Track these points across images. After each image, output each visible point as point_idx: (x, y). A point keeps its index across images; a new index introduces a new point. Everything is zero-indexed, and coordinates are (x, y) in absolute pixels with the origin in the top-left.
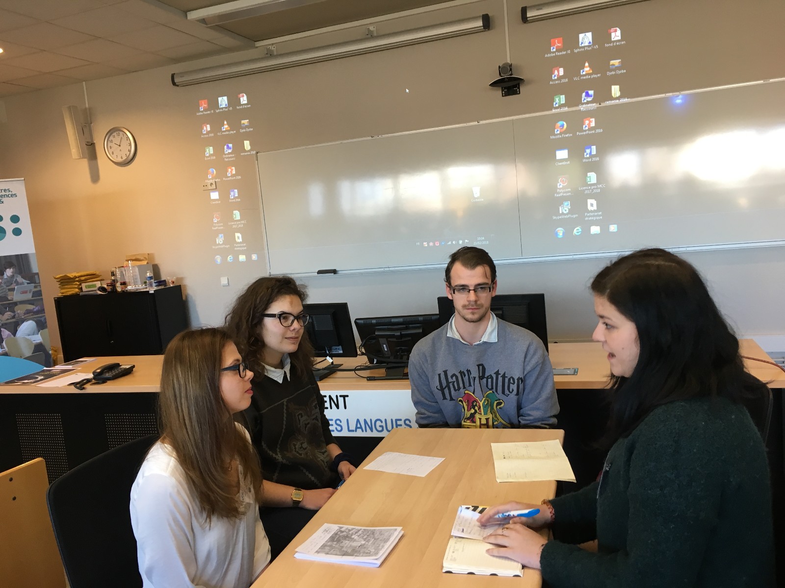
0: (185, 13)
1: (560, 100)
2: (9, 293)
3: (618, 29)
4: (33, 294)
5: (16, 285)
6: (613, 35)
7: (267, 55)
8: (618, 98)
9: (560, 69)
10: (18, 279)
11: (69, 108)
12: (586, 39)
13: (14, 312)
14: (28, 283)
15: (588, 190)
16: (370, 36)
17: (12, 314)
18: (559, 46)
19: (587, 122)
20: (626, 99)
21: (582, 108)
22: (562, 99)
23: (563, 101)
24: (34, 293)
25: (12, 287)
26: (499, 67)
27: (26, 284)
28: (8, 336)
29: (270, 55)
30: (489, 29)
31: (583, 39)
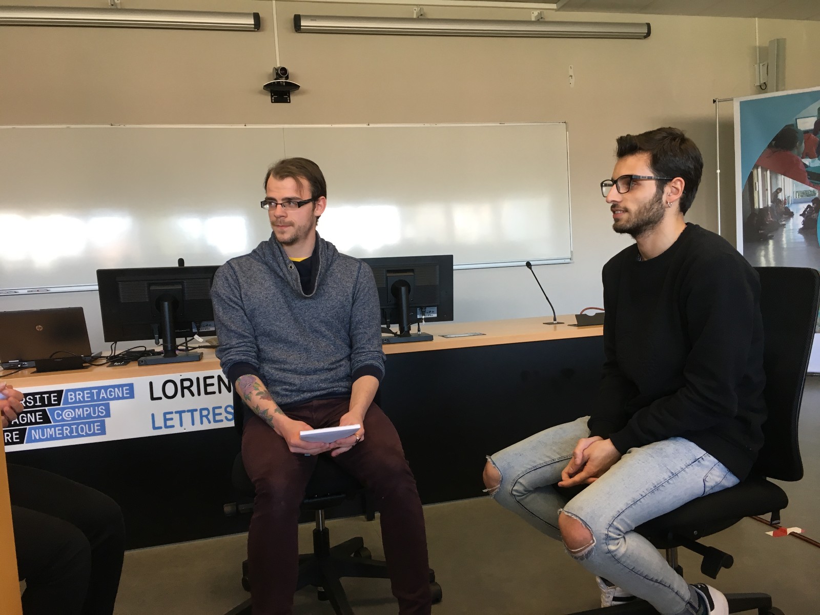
16: (115, 7)
30: (259, 30)
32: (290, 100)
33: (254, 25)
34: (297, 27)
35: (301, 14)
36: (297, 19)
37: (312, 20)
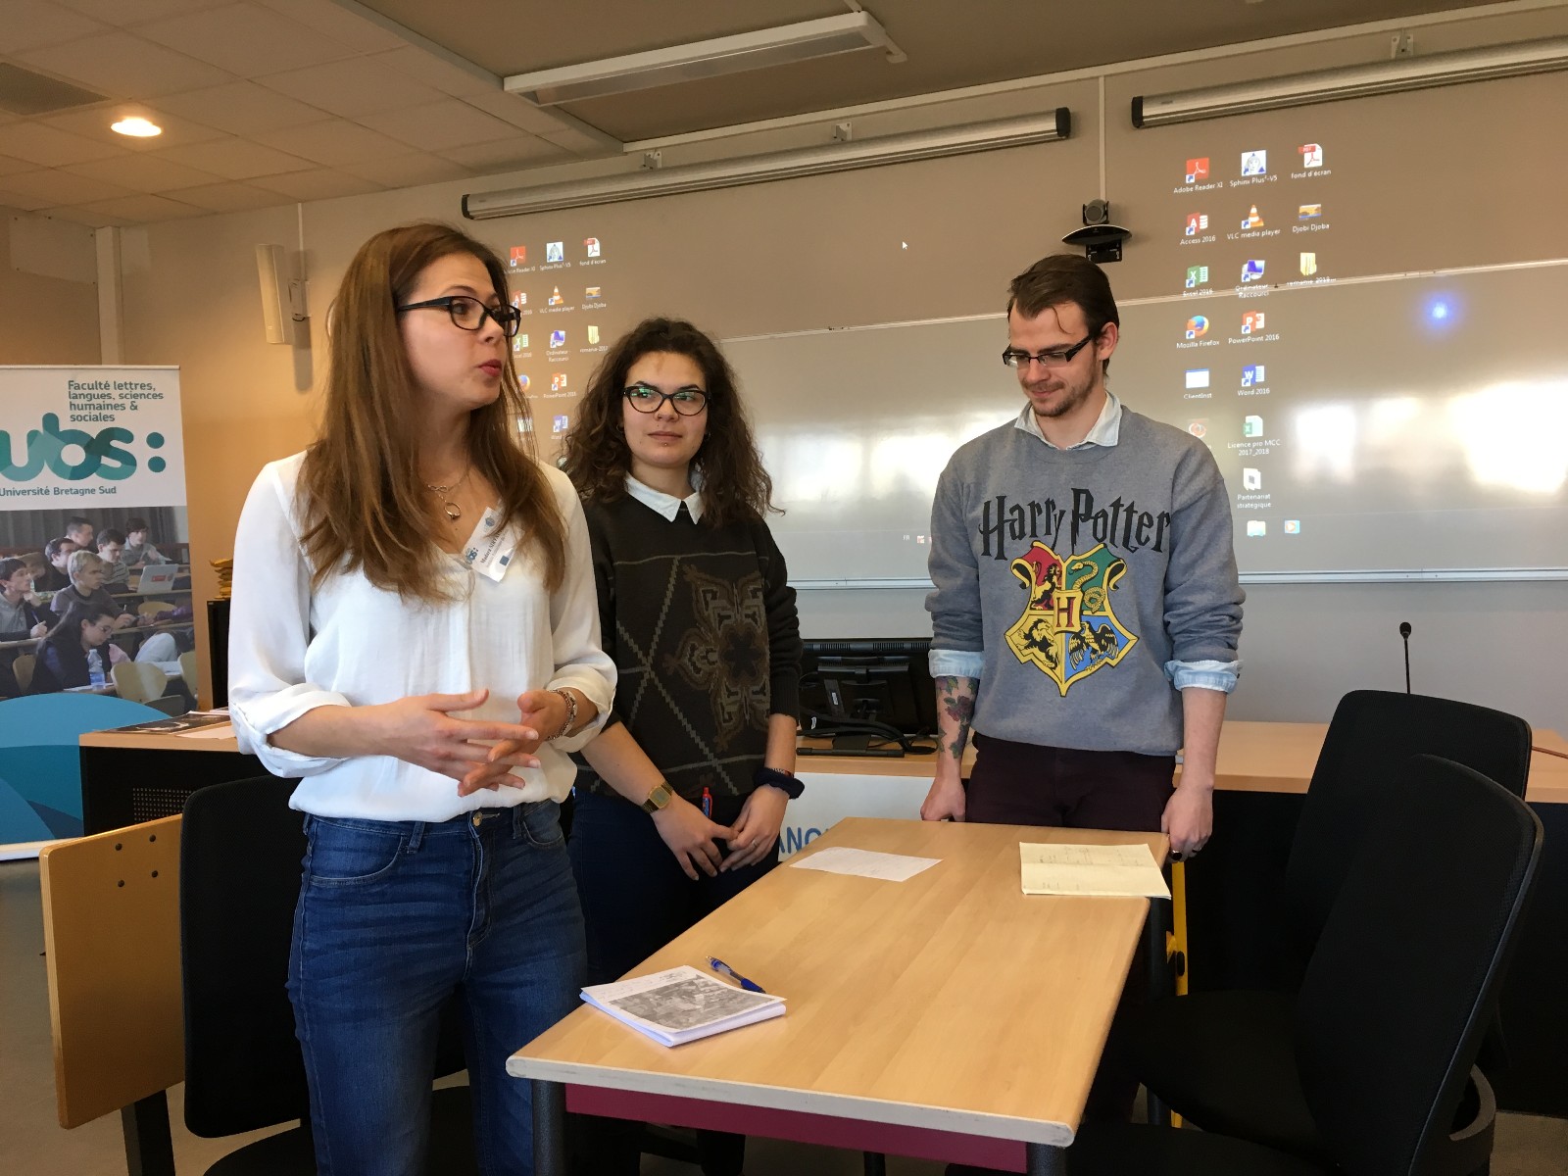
0: (501, 79)
1: (1198, 276)
2: (132, 578)
3: (1318, 147)
4: (175, 582)
5: (145, 565)
6: (1307, 157)
7: (644, 169)
8: (1313, 277)
9: (1202, 217)
10: (150, 553)
11: (270, 248)
12: (1254, 162)
13: (135, 614)
14: (167, 562)
15: (1245, 448)
16: (840, 141)
17: (133, 618)
18: (1200, 174)
19: (1249, 320)
20: (1328, 280)
21: (1241, 292)
22: (1204, 274)
23: (1204, 277)
24: (177, 581)
25: (138, 566)
26: (1084, 207)
27: (163, 565)
28: (122, 659)
29: (649, 168)
30: (1068, 137)
31: (1249, 161)
32: (1121, 255)
33: (1058, 130)
34: (1137, 120)
35: (1144, 95)
36: (1137, 104)
37: (1163, 103)
